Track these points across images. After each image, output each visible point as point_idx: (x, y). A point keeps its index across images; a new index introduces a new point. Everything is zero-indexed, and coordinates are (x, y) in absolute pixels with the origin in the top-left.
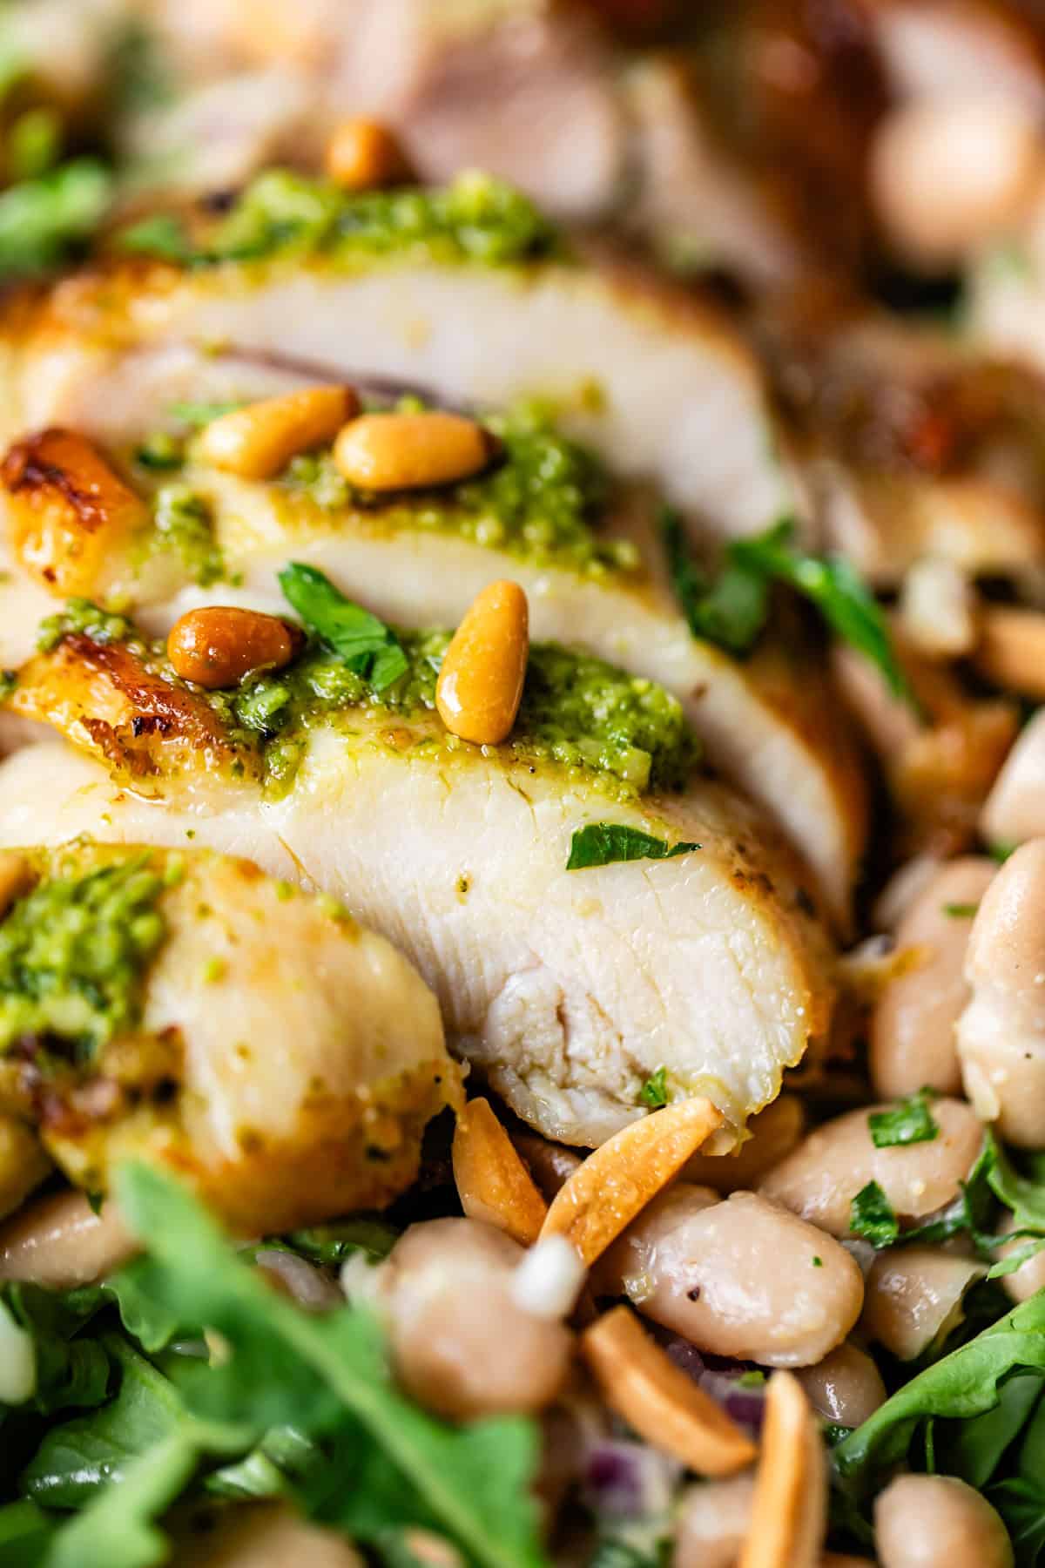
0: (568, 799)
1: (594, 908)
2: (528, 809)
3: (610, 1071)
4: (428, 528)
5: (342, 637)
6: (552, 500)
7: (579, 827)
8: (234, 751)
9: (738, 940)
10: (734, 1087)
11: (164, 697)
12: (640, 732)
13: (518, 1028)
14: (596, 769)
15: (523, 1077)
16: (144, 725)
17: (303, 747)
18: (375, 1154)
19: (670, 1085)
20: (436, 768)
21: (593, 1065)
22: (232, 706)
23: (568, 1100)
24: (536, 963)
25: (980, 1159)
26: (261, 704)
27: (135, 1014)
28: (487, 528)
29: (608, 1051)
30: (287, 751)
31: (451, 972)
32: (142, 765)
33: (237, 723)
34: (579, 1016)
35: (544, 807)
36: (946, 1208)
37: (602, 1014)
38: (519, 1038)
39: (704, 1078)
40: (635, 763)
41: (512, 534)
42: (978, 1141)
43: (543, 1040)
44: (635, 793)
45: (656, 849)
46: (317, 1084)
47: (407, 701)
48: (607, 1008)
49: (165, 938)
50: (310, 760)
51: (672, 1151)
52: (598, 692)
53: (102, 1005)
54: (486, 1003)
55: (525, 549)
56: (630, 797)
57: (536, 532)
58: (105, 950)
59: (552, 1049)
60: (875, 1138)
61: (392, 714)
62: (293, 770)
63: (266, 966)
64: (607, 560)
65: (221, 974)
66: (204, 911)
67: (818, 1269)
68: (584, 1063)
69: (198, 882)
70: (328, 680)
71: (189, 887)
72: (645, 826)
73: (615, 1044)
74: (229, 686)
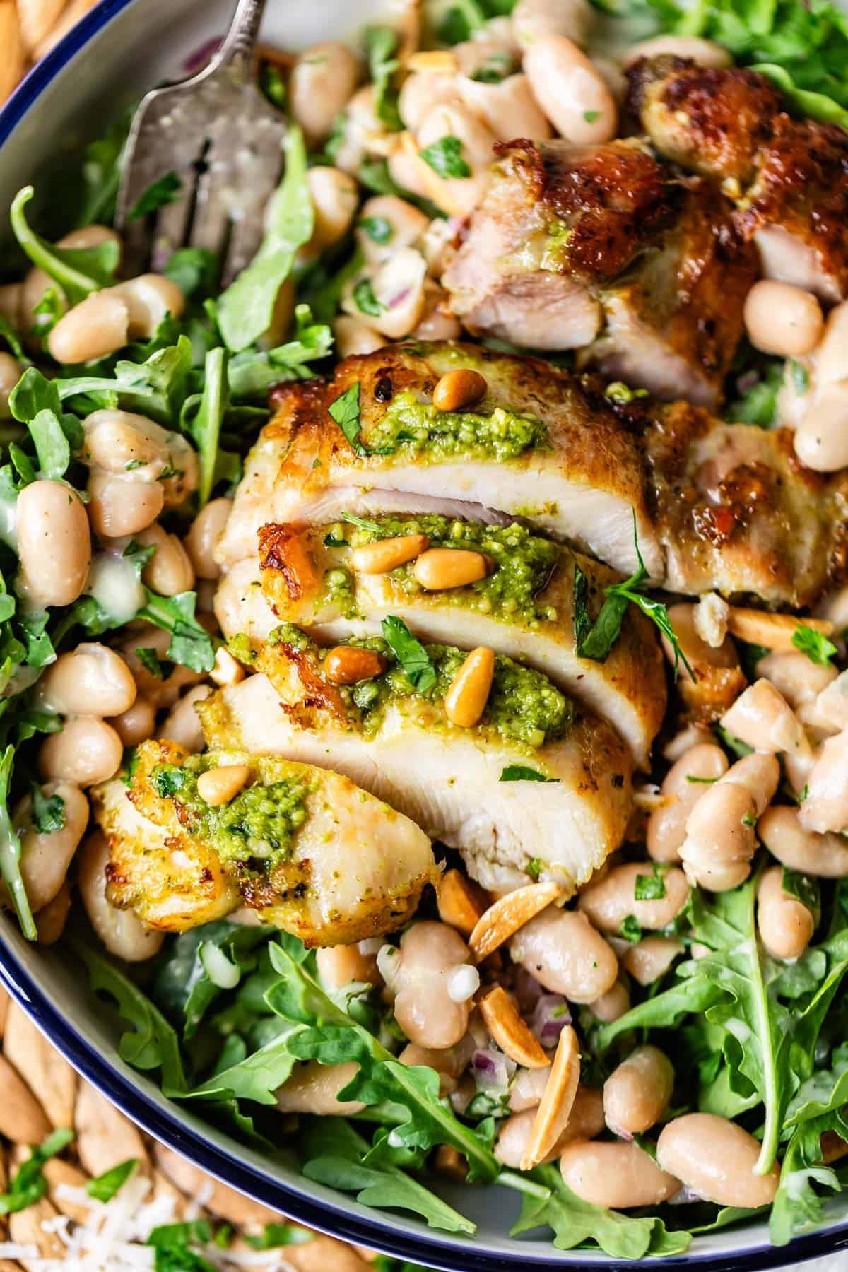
0: (502, 755)
1: (512, 794)
2: (482, 756)
3: (515, 856)
4: (454, 605)
5: (407, 661)
6: (518, 588)
7: (507, 766)
8: (348, 723)
9: (577, 814)
10: (571, 872)
11: (320, 689)
12: (541, 720)
13: (474, 836)
14: (517, 739)
15: (474, 856)
16: (310, 703)
17: (382, 717)
18: (394, 914)
19: (541, 866)
20: (441, 737)
21: (508, 853)
22: (351, 695)
23: (493, 871)
24: (484, 811)
25: (684, 907)
26: (365, 695)
27: (290, 852)
28: (484, 605)
29: (515, 848)
30: (374, 721)
31: (445, 813)
32: (307, 723)
33: (353, 704)
34: (502, 833)
35: (491, 756)
36: (667, 924)
37: (513, 834)
38: (474, 840)
39: (557, 867)
40: (536, 736)
41: (496, 607)
42: (685, 897)
43: (486, 842)
44: (534, 751)
45: (542, 778)
46: (368, 891)
47: (434, 696)
48: (515, 832)
49: (307, 818)
50: (385, 725)
51: (535, 905)
52: (525, 696)
53: (275, 847)
54: (460, 824)
55: (501, 615)
56: (532, 755)
57: (508, 605)
58: (278, 826)
59: (489, 847)
60: (636, 894)
61: (426, 703)
62: (377, 729)
63: (350, 835)
64: (539, 617)
65: (330, 837)
66: (326, 806)
67: (594, 969)
68: (504, 852)
69: (324, 790)
70: (398, 682)
71: (319, 793)
72: (538, 769)
73: (518, 846)
74: (352, 684)
